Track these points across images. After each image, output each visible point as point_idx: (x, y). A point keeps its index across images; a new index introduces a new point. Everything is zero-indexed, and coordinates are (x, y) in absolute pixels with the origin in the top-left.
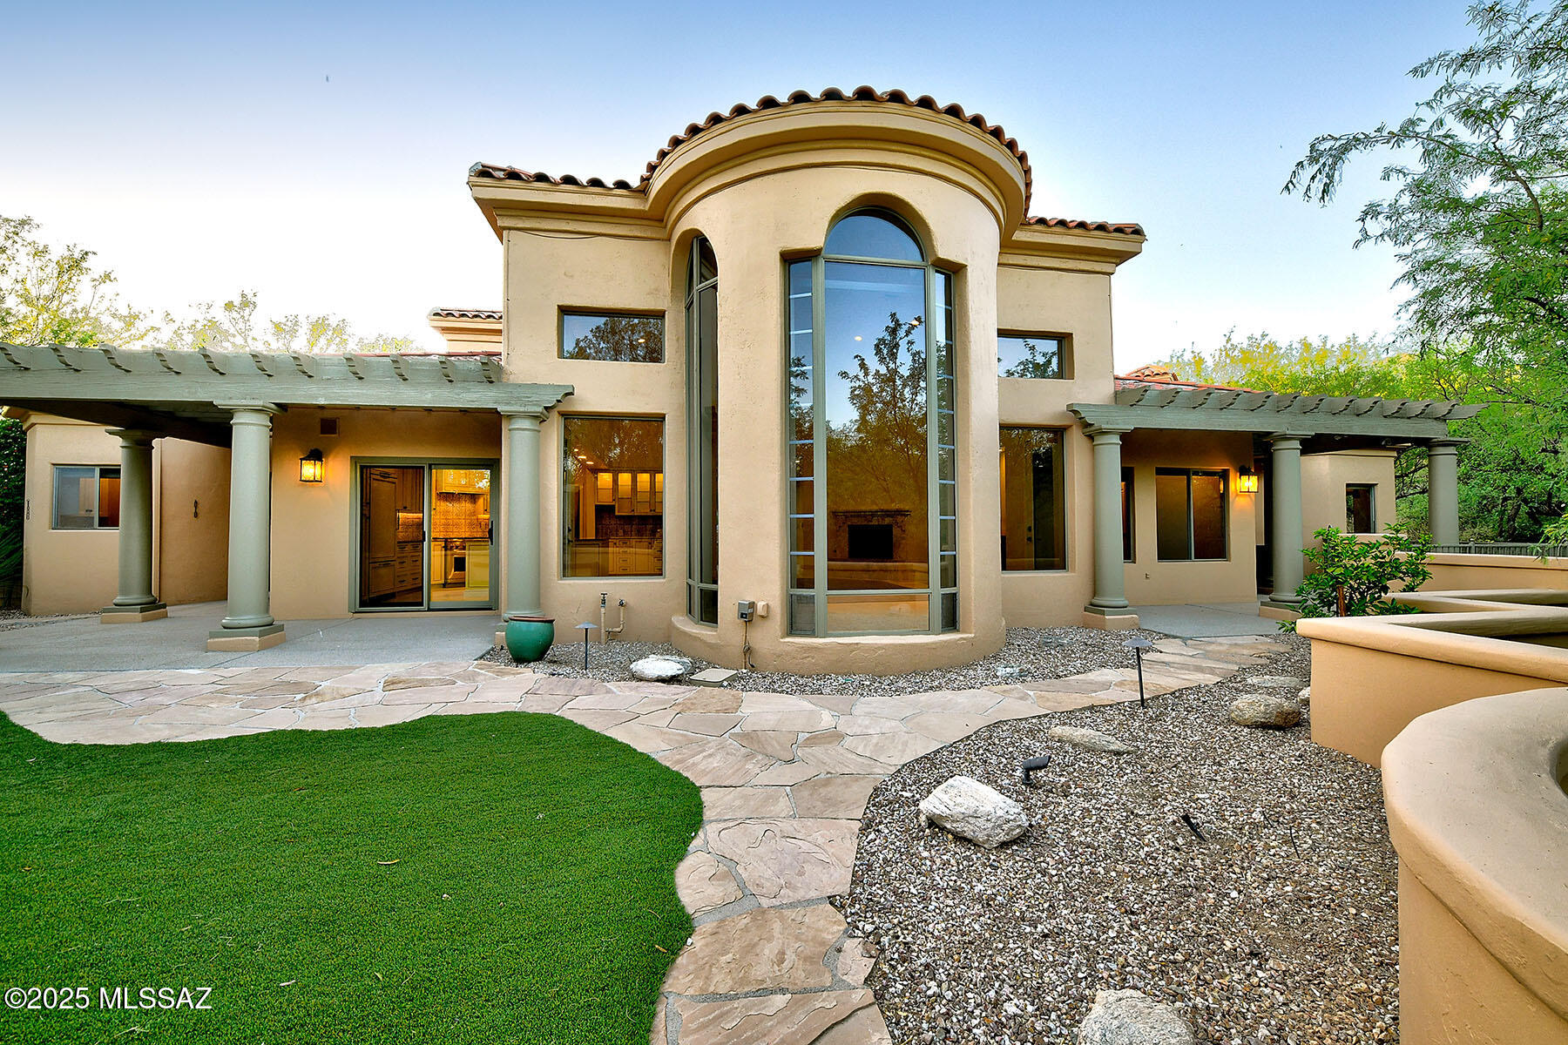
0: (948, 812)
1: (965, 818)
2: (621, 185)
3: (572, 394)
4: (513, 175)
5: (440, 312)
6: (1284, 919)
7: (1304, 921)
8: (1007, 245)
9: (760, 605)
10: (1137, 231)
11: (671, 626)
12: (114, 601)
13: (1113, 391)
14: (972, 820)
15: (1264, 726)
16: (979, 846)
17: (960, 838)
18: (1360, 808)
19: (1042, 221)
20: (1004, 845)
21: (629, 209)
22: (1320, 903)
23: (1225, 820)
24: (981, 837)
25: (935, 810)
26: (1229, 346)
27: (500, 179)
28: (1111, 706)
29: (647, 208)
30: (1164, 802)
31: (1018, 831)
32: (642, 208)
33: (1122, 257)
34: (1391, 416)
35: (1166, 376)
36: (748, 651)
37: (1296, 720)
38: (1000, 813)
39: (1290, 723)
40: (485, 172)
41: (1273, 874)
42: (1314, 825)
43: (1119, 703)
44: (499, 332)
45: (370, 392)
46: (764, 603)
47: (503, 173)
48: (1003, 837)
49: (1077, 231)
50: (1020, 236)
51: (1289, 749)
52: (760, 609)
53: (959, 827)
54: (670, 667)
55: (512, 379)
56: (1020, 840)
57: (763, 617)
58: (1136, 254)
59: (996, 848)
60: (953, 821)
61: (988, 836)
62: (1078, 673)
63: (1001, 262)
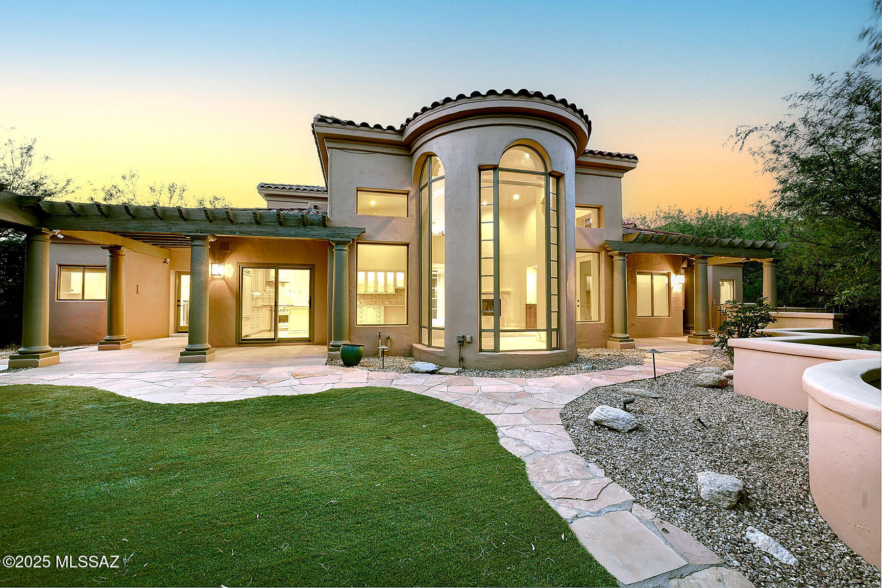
0: (606, 418)
1: (613, 420)
2: (390, 128)
3: (365, 232)
4: (336, 121)
5: (264, 185)
6: (751, 452)
7: (758, 452)
8: (578, 164)
9: (468, 337)
10: (635, 158)
11: (412, 346)
12: (105, 338)
13: (622, 234)
14: (616, 421)
15: (712, 387)
16: (620, 432)
17: (611, 429)
18: (763, 416)
19: (591, 152)
20: (630, 431)
21: (394, 141)
22: (762, 446)
23: (711, 422)
24: (621, 428)
25: (599, 418)
26: (658, 210)
27: (330, 123)
28: (641, 380)
29: (403, 140)
30: (684, 415)
31: (636, 425)
32: (400, 140)
33: (626, 169)
34: (749, 248)
35: (631, 225)
36: (461, 359)
37: (726, 384)
38: (628, 418)
39: (723, 385)
40: (322, 119)
41: (741, 438)
42: (748, 422)
43: (644, 380)
44: (326, 199)
45: (263, 230)
46: (469, 336)
47: (331, 120)
48: (630, 428)
49: (608, 157)
50: (582, 159)
51: (726, 396)
52: (468, 340)
53: (610, 424)
54: (432, 367)
55: (333, 224)
56: (636, 429)
57: (468, 343)
58: (634, 168)
59: (627, 432)
60: (608, 422)
61: (624, 427)
62: (618, 367)
63: (577, 171)
